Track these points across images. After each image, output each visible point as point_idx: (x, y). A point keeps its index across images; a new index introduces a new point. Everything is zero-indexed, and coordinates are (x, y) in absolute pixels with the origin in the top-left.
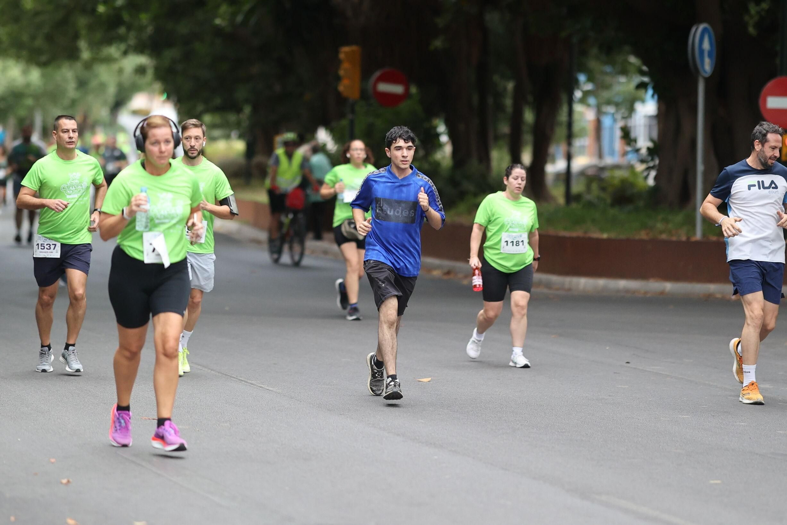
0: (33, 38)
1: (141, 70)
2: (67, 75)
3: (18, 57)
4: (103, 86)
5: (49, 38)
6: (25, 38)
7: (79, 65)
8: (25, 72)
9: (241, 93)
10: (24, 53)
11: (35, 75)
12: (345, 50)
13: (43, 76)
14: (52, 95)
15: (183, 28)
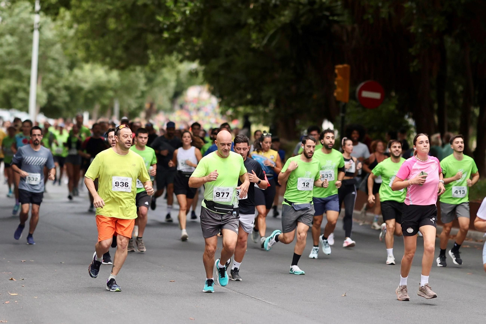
0: (115, 48)
1: (193, 74)
2: (139, 75)
3: (103, 62)
4: (165, 82)
5: (126, 48)
6: (109, 48)
7: (147, 69)
8: (107, 72)
9: (266, 92)
10: (108, 60)
11: (115, 75)
13: (120, 75)
15: (226, 45)
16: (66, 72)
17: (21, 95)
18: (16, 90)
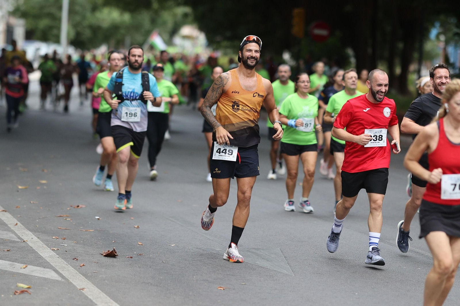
1: (186, 15)
2: (145, 17)
3: (117, 7)
4: (164, 23)
7: (151, 12)
8: (122, 14)
10: (121, 4)
11: (127, 17)
12: (297, 11)
13: (131, 17)
14: (136, 27)
16: (88, 14)
17: (55, 31)
18: (51, 28)
